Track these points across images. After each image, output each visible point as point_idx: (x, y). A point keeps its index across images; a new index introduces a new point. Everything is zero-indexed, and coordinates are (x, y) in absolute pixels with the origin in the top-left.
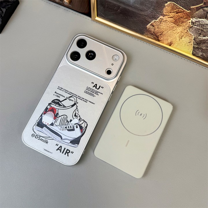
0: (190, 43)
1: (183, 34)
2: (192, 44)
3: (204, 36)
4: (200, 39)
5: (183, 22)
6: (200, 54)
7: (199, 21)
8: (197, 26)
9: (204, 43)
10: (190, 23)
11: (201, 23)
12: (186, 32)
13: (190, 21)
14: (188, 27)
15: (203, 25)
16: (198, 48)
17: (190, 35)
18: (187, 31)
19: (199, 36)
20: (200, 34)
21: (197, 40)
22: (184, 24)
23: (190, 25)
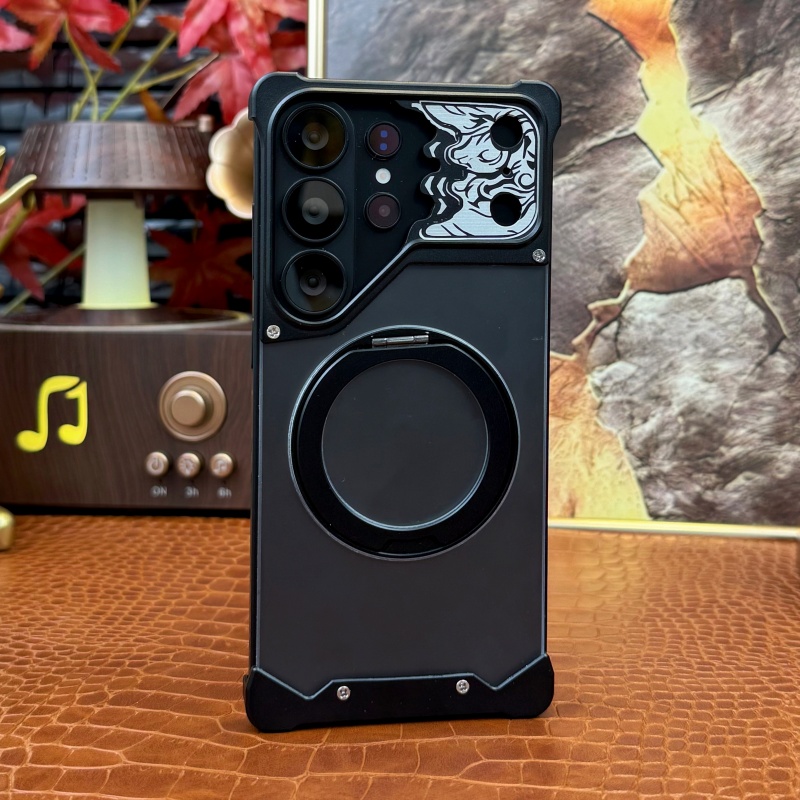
0: (625, 469)
1: (589, 443)
2: (628, 472)
3: (645, 420)
4: (640, 435)
5: (573, 399)
6: (668, 498)
7: (609, 377)
8: (612, 392)
9: (657, 446)
10: (590, 392)
11: (616, 379)
12: (596, 432)
13: (589, 387)
14: (593, 408)
15: (623, 385)
16: (651, 478)
17: (609, 438)
18: (596, 424)
19: (633, 426)
20: (632, 417)
21: (636, 445)
22: (579, 404)
23: (593, 400)
